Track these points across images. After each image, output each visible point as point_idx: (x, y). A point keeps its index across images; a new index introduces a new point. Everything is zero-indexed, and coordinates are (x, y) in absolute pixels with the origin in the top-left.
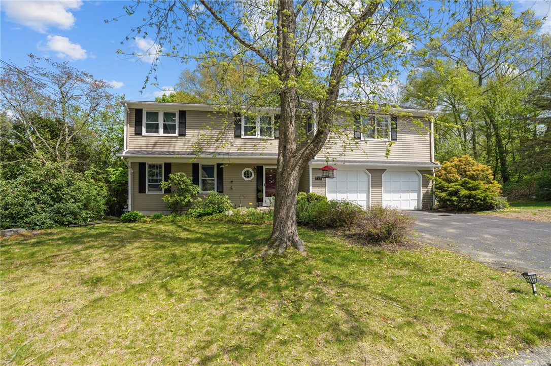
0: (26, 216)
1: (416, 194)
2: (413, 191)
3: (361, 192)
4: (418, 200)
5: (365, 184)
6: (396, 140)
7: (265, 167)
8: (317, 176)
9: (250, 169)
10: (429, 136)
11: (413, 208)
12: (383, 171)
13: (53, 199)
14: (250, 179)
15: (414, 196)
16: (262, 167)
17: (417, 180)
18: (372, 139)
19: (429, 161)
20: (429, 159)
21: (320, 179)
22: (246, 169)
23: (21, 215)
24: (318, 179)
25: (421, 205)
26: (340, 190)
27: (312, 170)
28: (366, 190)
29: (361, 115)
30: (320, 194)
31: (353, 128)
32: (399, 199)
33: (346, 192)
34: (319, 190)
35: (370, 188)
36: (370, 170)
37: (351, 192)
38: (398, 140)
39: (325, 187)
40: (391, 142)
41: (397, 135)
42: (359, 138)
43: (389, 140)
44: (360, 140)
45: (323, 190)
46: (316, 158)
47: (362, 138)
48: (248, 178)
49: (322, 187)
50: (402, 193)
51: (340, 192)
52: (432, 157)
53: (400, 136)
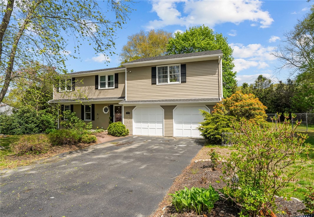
3: (158, 122)
6: (185, 82)
7: (114, 105)
8: (127, 111)
9: (107, 107)
12: (174, 107)
13: (26, 122)
14: (107, 113)
16: (113, 105)
18: (166, 84)
19: (218, 97)
20: (217, 95)
22: (105, 107)
23: (10, 129)
24: (128, 113)
27: (124, 108)
28: (162, 121)
29: (157, 67)
30: (129, 123)
31: (151, 77)
32: (190, 129)
33: (147, 122)
34: (128, 120)
35: (164, 120)
36: (163, 107)
37: (151, 122)
38: (187, 82)
39: (132, 119)
40: (181, 84)
41: (186, 78)
42: (156, 84)
43: (179, 83)
44: (156, 86)
45: (131, 120)
46: (126, 100)
47: (157, 84)
48: (106, 112)
49: (130, 119)
50: (193, 124)
51: (144, 122)
52: (220, 94)
53: (188, 79)
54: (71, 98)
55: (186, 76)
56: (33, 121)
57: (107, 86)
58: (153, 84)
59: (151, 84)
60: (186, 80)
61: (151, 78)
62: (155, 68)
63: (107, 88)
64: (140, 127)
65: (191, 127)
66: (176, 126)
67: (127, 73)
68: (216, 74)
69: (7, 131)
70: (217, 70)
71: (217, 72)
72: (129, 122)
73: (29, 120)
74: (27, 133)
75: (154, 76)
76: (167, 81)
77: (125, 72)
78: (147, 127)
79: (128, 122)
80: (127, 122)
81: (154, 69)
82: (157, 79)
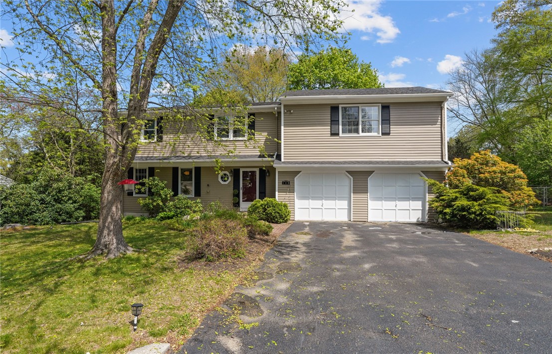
0: (31, 214)
1: (421, 202)
2: (415, 199)
3: (341, 198)
4: (423, 210)
5: (347, 189)
6: (389, 134)
8: (284, 180)
9: (227, 173)
10: (440, 126)
11: (414, 220)
12: (370, 173)
13: (55, 200)
14: (226, 183)
15: (418, 205)
16: (239, 169)
17: (422, 184)
18: (356, 135)
19: (440, 160)
20: (440, 157)
21: (287, 184)
22: (222, 172)
23: (27, 213)
24: (285, 183)
25: (427, 217)
26: (313, 196)
27: (278, 173)
28: (348, 196)
29: (340, 106)
30: (288, 200)
31: (330, 123)
32: (395, 208)
33: (321, 198)
34: (287, 196)
35: (352, 194)
36: (351, 173)
37: (327, 198)
38: (391, 134)
39: (294, 192)
40: (382, 137)
41: (390, 128)
42: (338, 134)
43: (379, 135)
44: (338, 137)
45: (291, 196)
46: (283, 160)
47: (341, 134)
48: (225, 181)
49: (290, 192)
50: (398, 201)
51: (314, 198)
52: (444, 154)
53: (394, 129)
54: (155, 155)
55: (391, 124)
56: (70, 198)
57: (231, 134)
58: (332, 134)
59: (330, 135)
60: (390, 131)
61: (330, 125)
62: (338, 108)
63: (231, 139)
64: (308, 207)
65: (396, 206)
66: (372, 204)
67: (285, 113)
68: (438, 123)
69: (22, 218)
70: (439, 118)
71: (439, 121)
72: (288, 198)
73: (63, 196)
74: (64, 221)
75: (334, 122)
76: (357, 131)
77: (281, 112)
78: (321, 207)
79: (286, 198)
80: (284, 198)
81: (334, 109)
82: (341, 127)
